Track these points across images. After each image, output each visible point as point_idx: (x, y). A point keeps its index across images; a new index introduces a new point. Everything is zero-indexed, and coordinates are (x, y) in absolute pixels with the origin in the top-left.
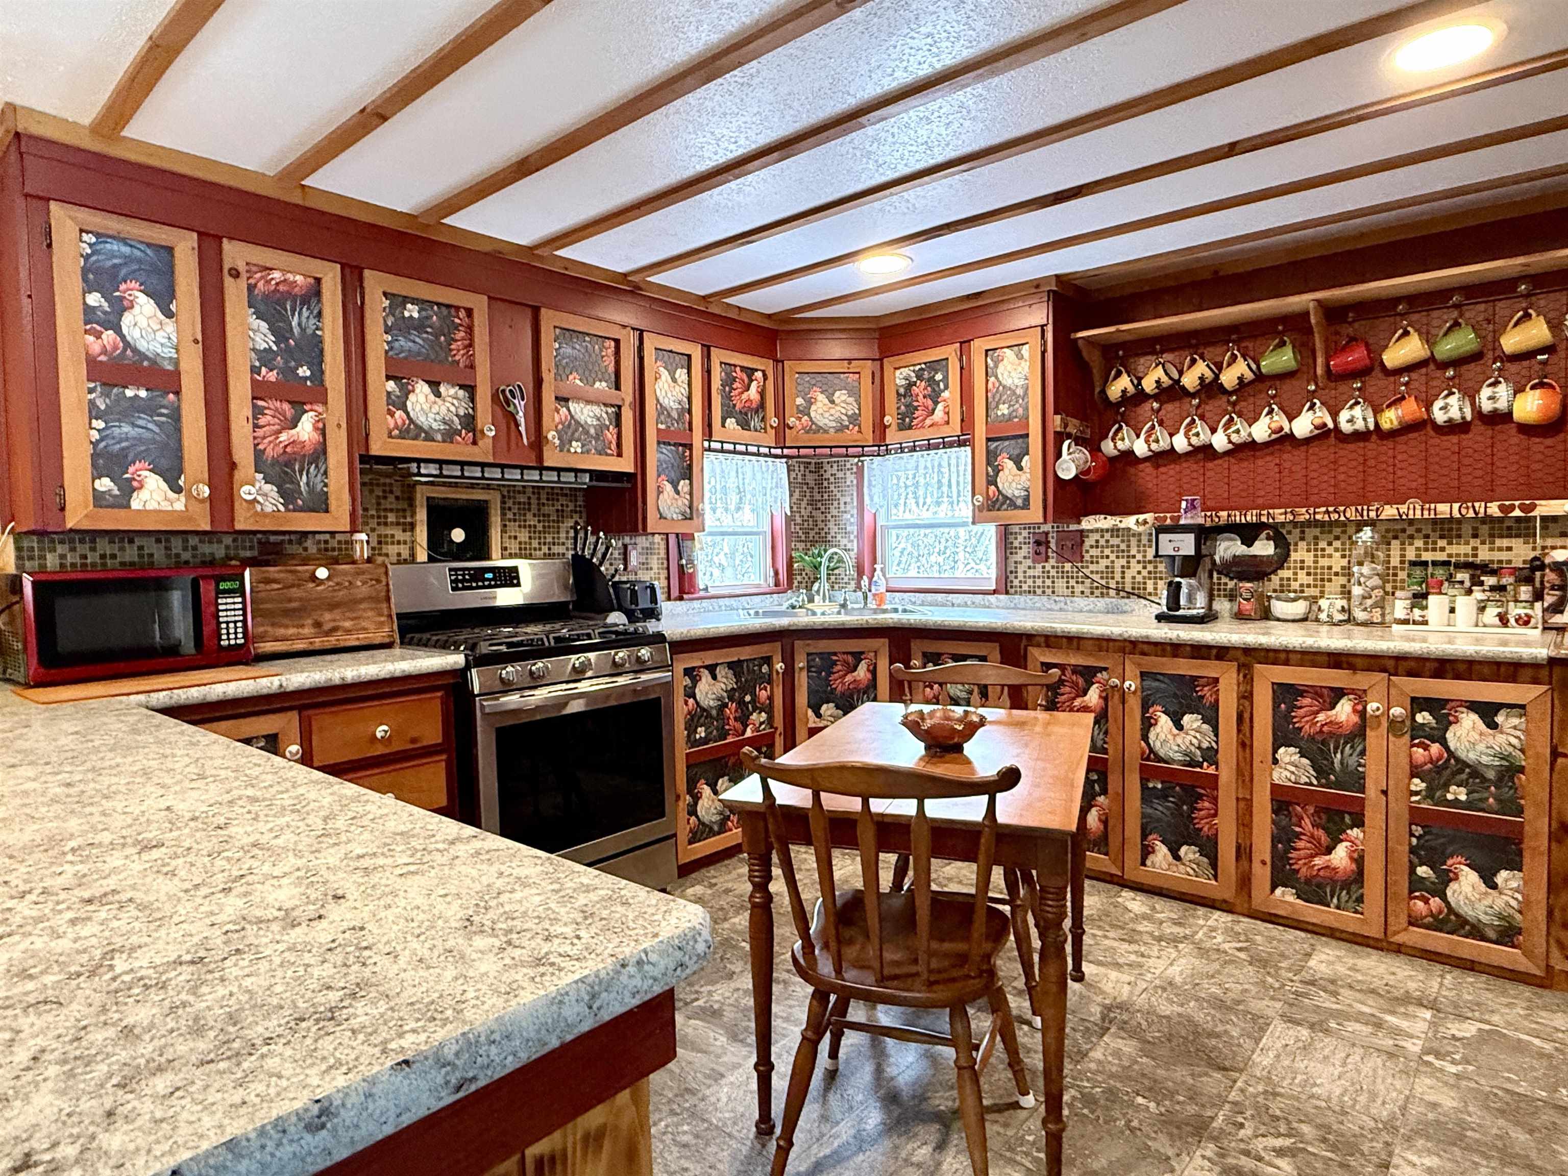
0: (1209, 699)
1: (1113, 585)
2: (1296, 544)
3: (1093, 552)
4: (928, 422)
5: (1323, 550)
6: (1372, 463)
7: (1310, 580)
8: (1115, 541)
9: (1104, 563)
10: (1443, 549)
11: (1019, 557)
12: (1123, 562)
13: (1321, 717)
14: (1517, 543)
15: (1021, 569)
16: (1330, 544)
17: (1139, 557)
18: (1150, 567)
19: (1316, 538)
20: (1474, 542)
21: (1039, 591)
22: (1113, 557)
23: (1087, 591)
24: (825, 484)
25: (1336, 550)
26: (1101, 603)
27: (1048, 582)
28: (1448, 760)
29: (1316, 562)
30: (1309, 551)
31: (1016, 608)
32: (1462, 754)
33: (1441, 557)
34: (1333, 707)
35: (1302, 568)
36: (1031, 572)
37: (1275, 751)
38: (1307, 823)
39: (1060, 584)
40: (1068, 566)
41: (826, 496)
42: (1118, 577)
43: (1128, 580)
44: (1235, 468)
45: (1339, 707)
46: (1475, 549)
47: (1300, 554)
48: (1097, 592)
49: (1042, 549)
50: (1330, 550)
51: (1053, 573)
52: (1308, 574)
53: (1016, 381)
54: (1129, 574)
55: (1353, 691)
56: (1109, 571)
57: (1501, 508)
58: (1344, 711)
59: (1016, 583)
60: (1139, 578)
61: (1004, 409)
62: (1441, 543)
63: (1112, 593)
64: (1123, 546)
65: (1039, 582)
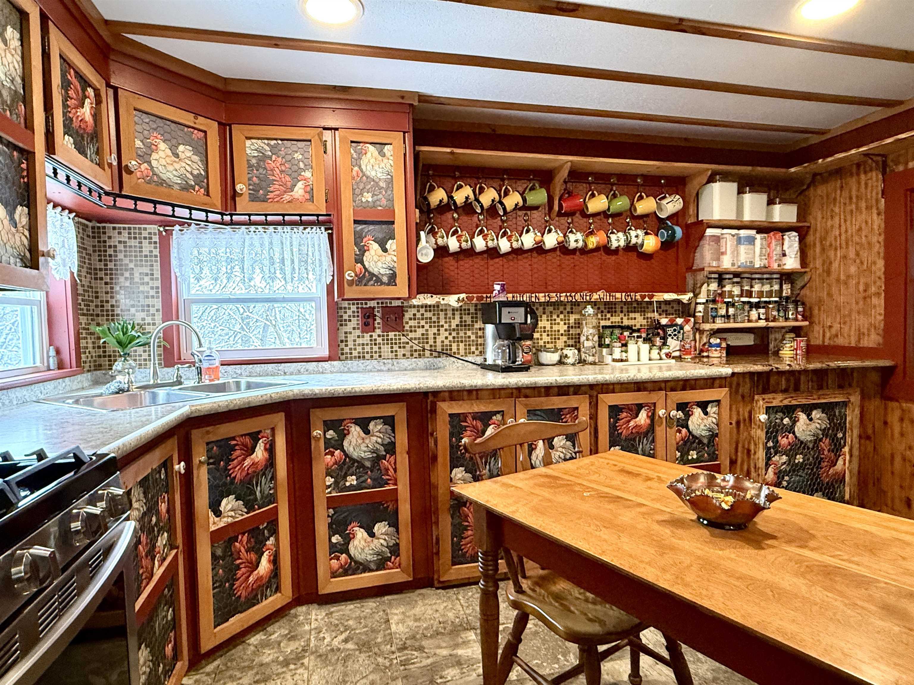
1: (427, 347)
2: (541, 317)
3: (412, 323)
4: (287, 197)
5: (555, 320)
7: (548, 339)
8: (428, 315)
9: (420, 331)
10: (609, 319)
11: (349, 327)
12: (435, 330)
13: (632, 424)
14: (637, 315)
15: (350, 338)
16: (558, 316)
17: (446, 326)
18: (454, 334)
19: (551, 312)
20: (622, 315)
21: (367, 356)
22: (427, 327)
23: (408, 354)
24: (110, 251)
25: (561, 320)
26: (421, 362)
27: (375, 348)
28: (689, 437)
29: (551, 328)
30: (548, 320)
31: (349, 371)
32: (695, 432)
33: (608, 323)
34: (637, 416)
35: (545, 332)
36: (360, 341)
39: (386, 349)
40: (391, 335)
41: (111, 265)
42: (431, 342)
43: (439, 344)
45: (640, 415)
46: (622, 319)
47: (543, 323)
48: (416, 354)
49: (370, 320)
50: (558, 320)
51: (379, 340)
52: (548, 335)
53: (379, 175)
54: (439, 339)
55: (647, 405)
56: (425, 337)
57: (641, 296)
58: (643, 418)
59: (347, 350)
60: (447, 342)
61: (368, 197)
62: (609, 316)
63: (427, 353)
64: (434, 319)
65: (367, 349)
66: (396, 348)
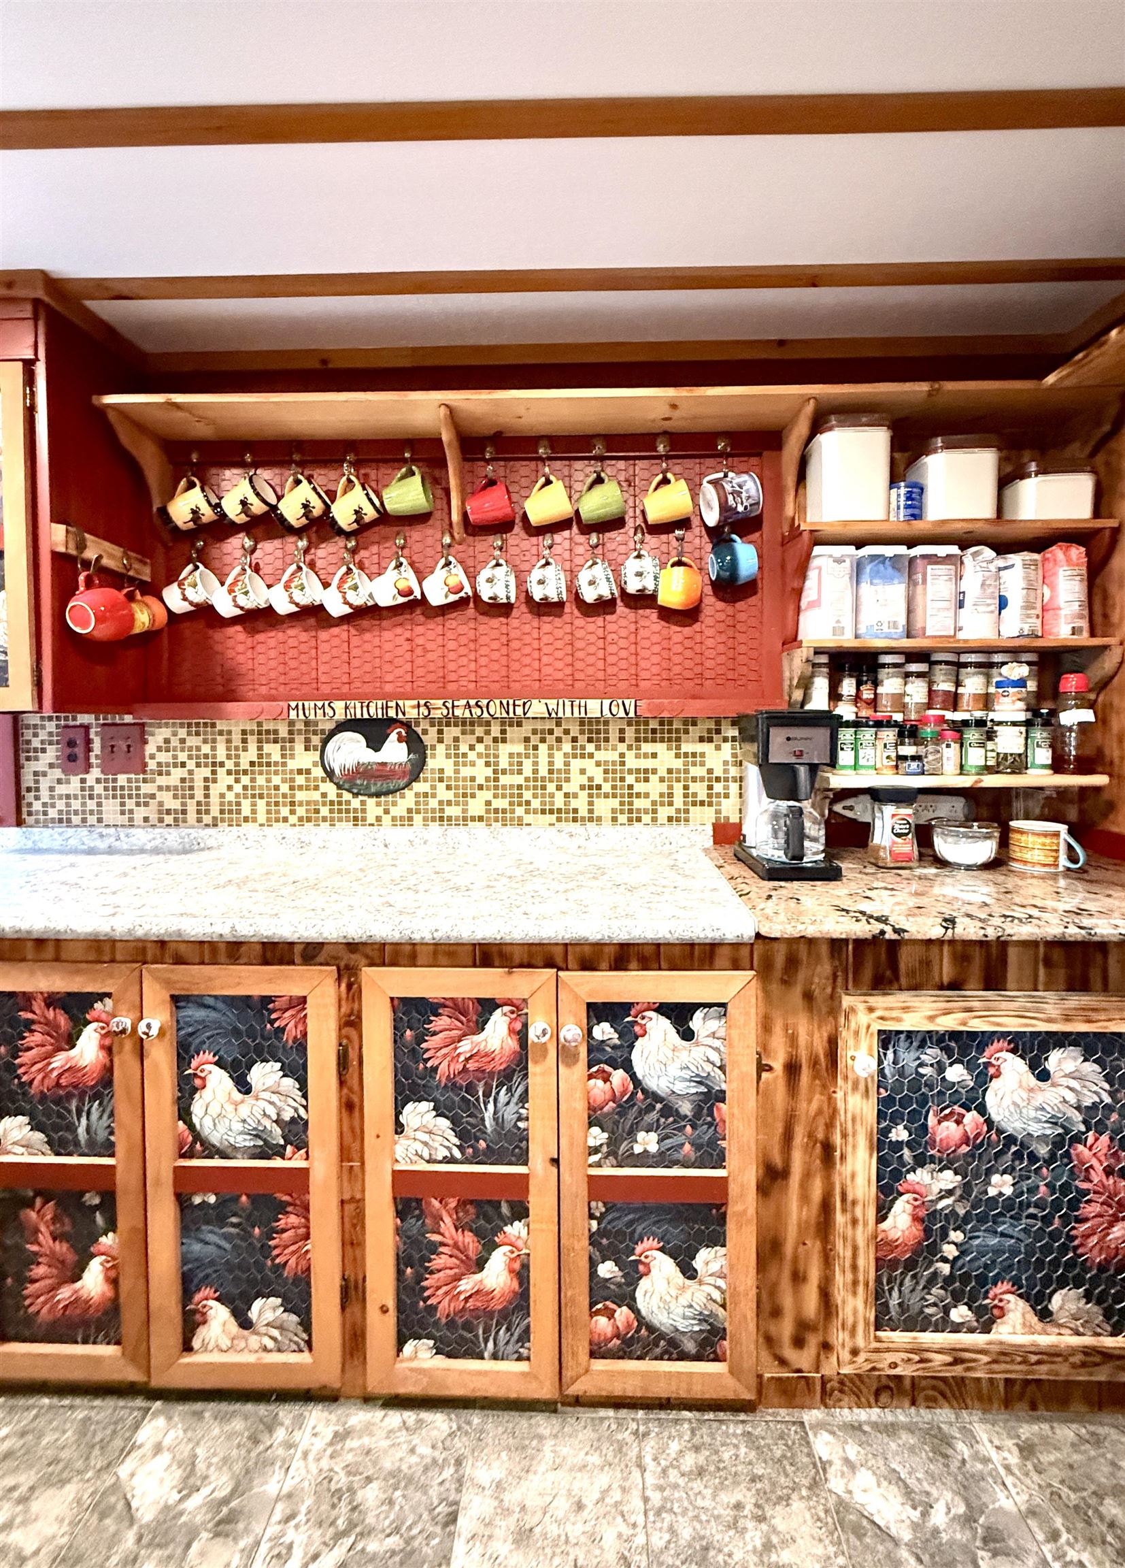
0: (292, 1032)
1: (192, 807)
2: (433, 748)
3: (163, 757)
5: (465, 755)
6: (515, 645)
7: (449, 795)
8: (193, 741)
9: (178, 773)
10: (591, 756)
11: (41, 764)
15: (44, 784)
16: (472, 748)
19: (456, 739)
20: (622, 747)
21: (76, 820)
23: (154, 817)
25: (480, 755)
26: (173, 837)
27: (91, 805)
28: (633, 1094)
29: (457, 772)
30: (448, 756)
32: (652, 1084)
34: (480, 1028)
35: (441, 780)
36: (61, 789)
37: (398, 1113)
38: (447, 1224)
39: (111, 808)
40: (122, 779)
42: (199, 795)
43: (214, 800)
44: (355, 641)
45: (489, 1026)
46: (622, 755)
47: (438, 760)
48: (169, 819)
49: (79, 752)
50: (472, 756)
51: (99, 789)
52: (448, 788)
54: (215, 790)
55: (509, 1002)
56: (185, 789)
58: (497, 1033)
59: (37, 806)
60: (230, 796)
63: (191, 819)
64: (206, 749)
65: (76, 805)
66: (131, 804)
